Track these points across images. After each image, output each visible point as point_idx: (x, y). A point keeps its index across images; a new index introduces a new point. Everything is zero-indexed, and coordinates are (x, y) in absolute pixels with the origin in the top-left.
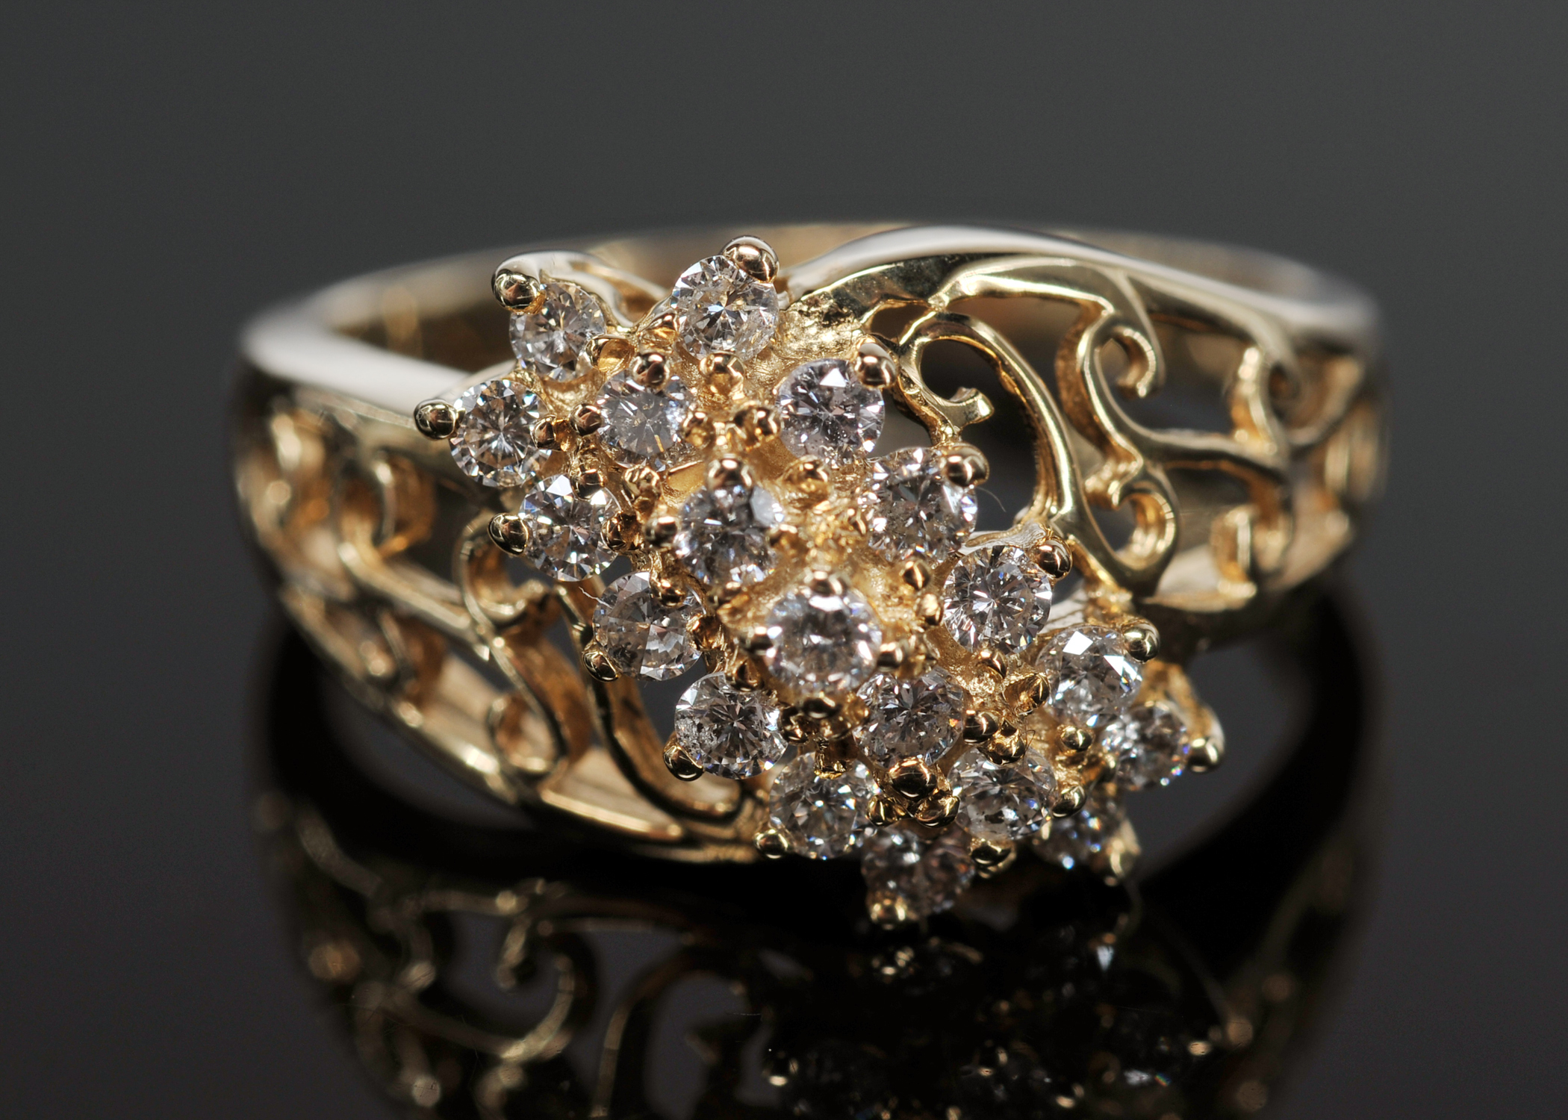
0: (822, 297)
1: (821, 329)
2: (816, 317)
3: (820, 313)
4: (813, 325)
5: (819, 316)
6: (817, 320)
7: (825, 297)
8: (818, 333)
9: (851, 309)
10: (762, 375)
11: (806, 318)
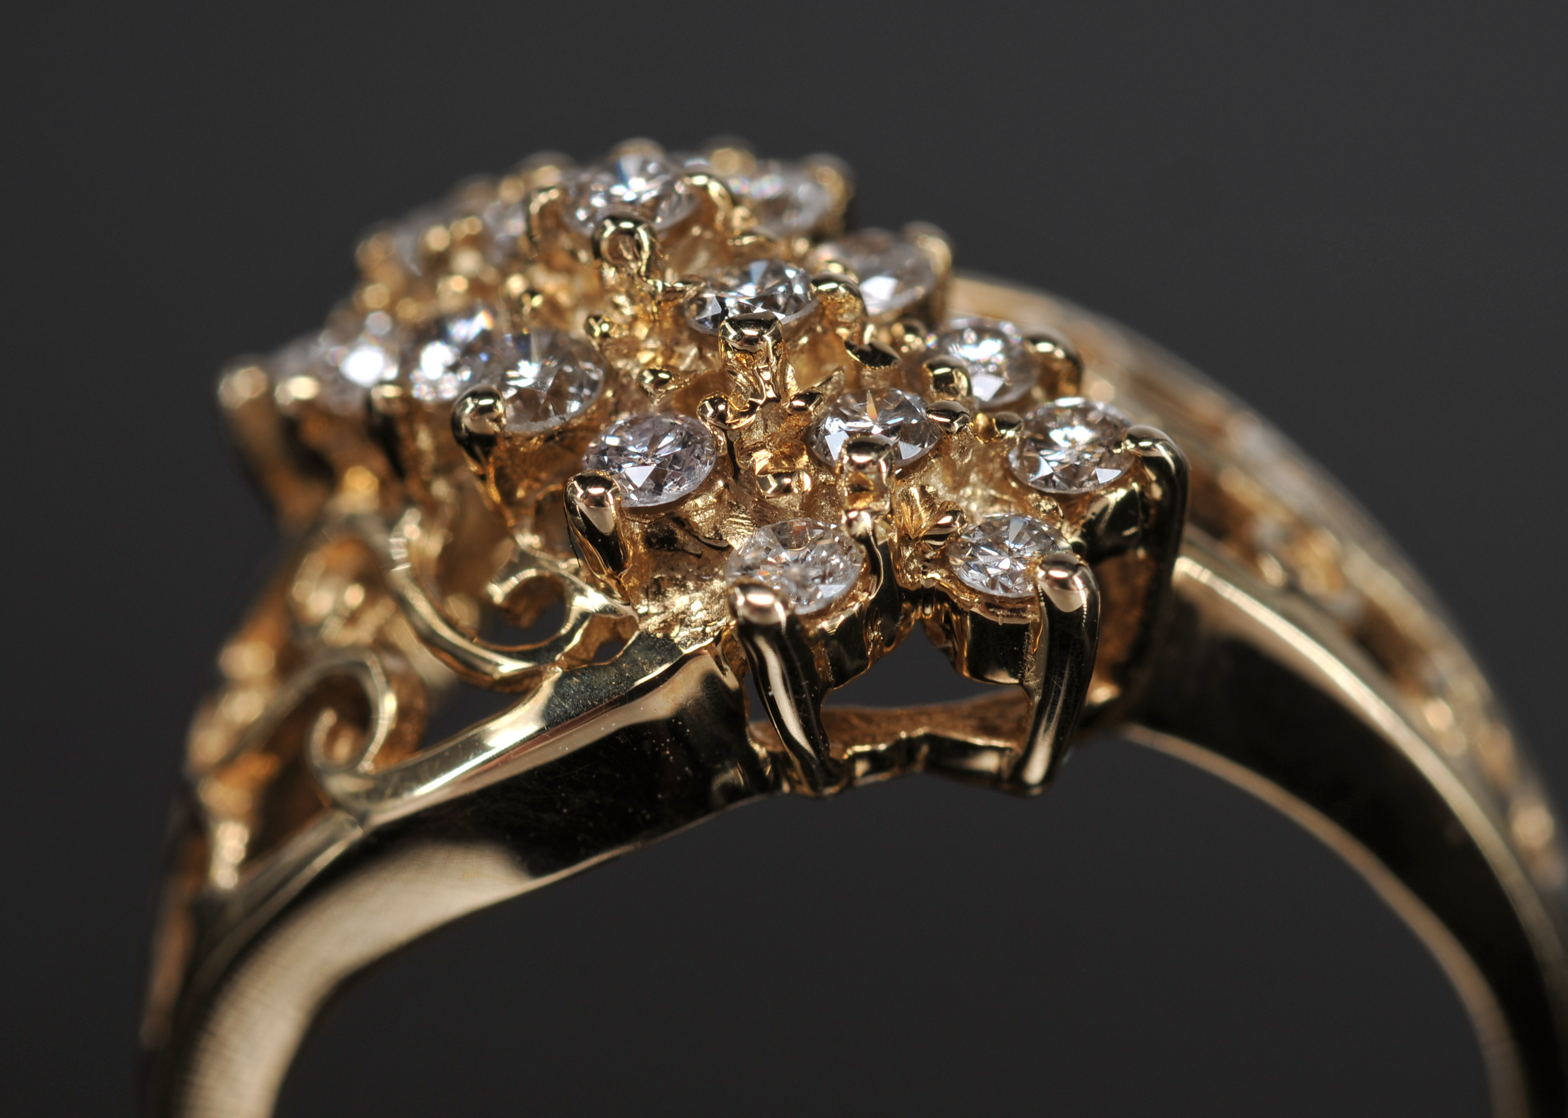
0: (689, 643)
1: (688, 609)
2: (695, 621)
3: (690, 625)
4: (697, 613)
5: (691, 622)
6: (693, 618)
7: (686, 643)
8: (690, 605)
9: (653, 638)
10: (744, 515)
11: (707, 619)
